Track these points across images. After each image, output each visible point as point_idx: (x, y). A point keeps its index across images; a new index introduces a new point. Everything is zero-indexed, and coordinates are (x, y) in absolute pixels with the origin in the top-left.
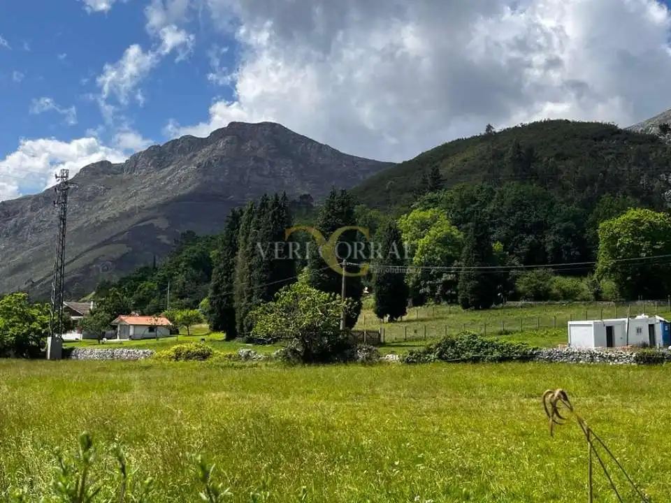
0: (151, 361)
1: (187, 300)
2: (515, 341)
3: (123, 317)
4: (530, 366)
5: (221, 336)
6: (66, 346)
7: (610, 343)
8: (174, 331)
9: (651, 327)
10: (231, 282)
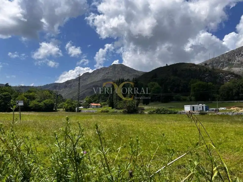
0: (97, 113)
1: (104, 100)
2: (173, 110)
3: (91, 104)
4: (176, 115)
5: (111, 108)
6: (80, 109)
7: (193, 110)
8: (101, 107)
9: (203, 107)
10: (113, 97)
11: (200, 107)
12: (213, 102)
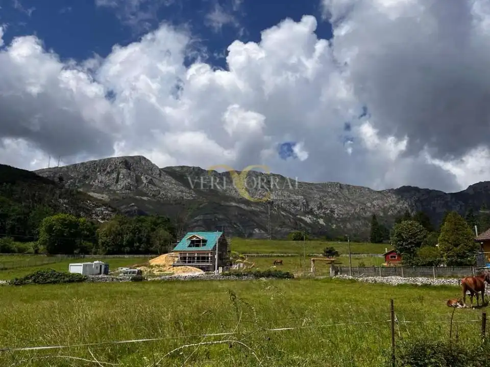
4: (84, 284)
9: (101, 266)
11: (97, 268)
12: (87, 256)
